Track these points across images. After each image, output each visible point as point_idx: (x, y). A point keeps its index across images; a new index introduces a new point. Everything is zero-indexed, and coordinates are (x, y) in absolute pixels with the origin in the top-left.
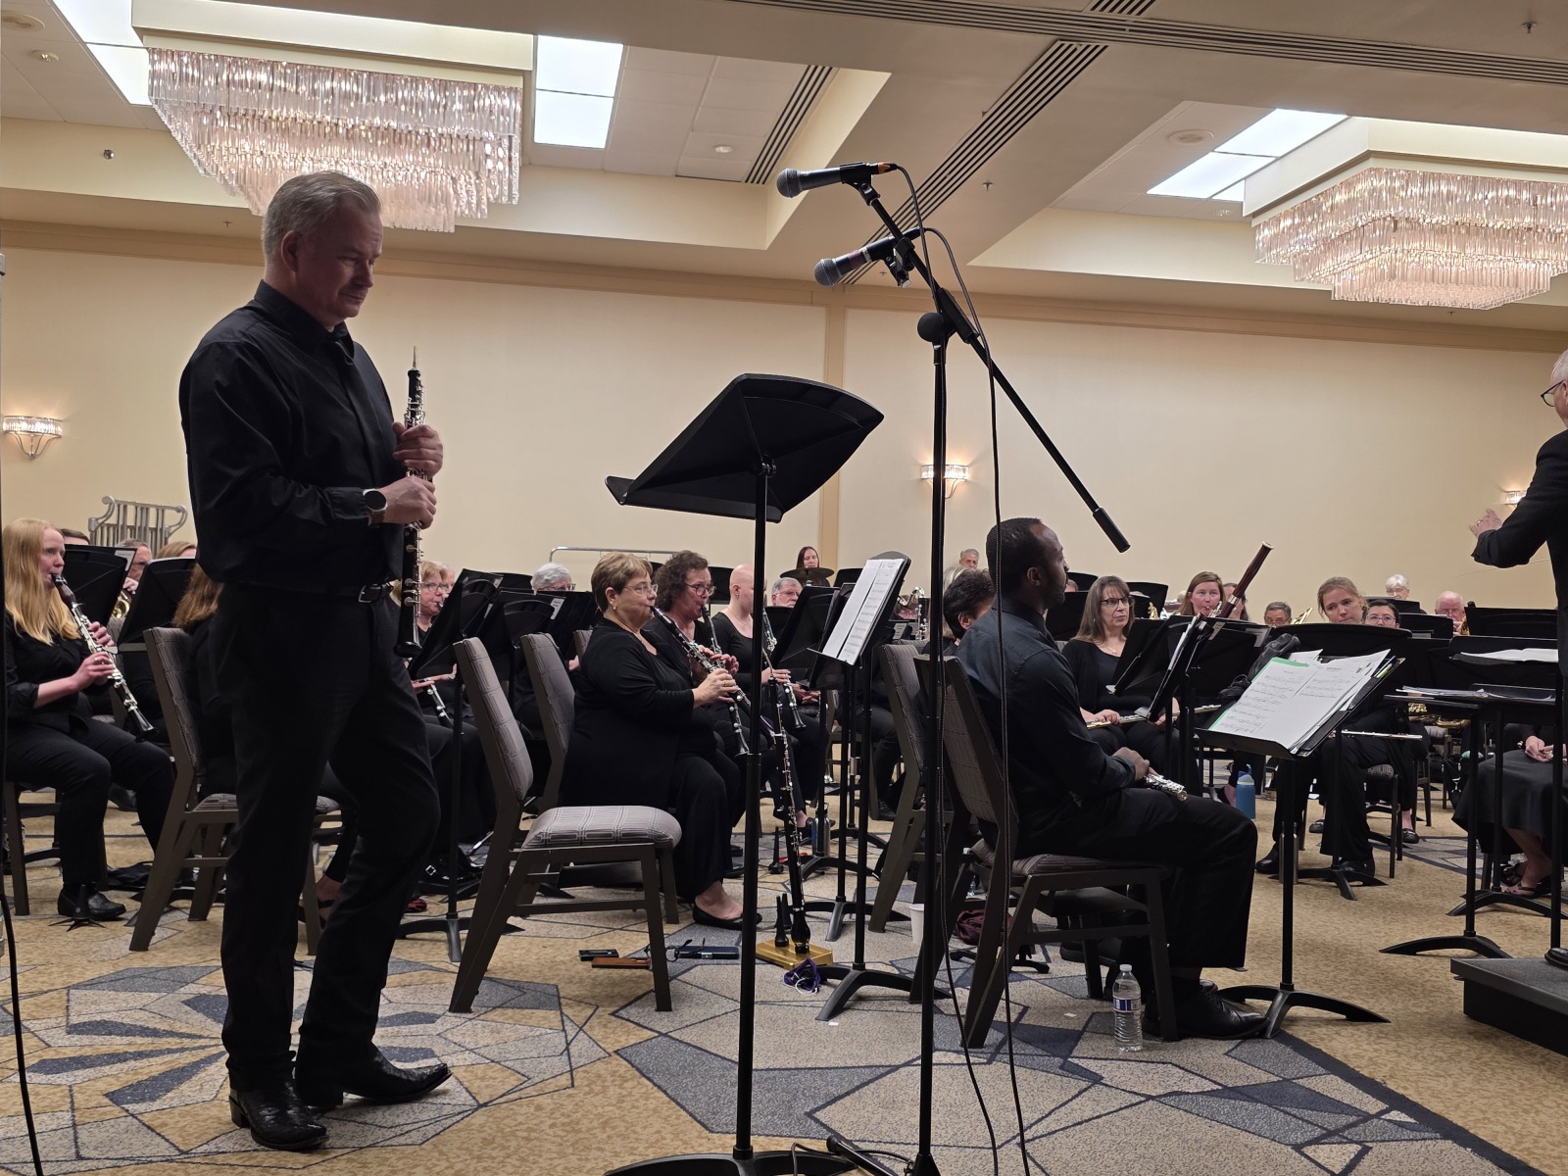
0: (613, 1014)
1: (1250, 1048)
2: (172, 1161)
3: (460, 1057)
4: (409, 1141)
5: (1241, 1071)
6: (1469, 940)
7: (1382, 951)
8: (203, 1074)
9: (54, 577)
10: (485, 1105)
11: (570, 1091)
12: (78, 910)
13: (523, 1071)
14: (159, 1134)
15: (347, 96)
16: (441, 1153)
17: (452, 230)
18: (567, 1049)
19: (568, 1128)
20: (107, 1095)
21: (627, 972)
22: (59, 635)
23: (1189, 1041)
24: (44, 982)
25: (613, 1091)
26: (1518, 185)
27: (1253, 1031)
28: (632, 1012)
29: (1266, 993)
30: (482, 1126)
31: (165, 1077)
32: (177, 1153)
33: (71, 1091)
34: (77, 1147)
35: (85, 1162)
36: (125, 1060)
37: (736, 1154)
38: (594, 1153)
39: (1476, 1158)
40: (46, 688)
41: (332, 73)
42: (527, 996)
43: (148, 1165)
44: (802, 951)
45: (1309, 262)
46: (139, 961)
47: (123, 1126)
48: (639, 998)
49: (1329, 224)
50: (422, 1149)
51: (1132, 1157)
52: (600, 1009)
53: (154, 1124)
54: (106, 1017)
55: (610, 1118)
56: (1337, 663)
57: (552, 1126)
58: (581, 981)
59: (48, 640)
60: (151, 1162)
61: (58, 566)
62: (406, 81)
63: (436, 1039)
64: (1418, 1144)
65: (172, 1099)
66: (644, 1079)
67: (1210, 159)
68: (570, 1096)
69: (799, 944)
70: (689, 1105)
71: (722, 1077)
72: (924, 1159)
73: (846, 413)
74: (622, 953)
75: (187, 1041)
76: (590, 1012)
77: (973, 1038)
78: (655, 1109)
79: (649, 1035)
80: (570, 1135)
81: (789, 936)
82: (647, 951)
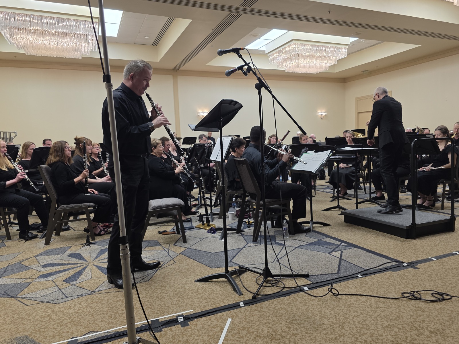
0: (174, 245)
1: (308, 234)
2: (91, 294)
4: (145, 281)
5: (310, 239)
6: (339, 207)
7: (322, 211)
8: (85, 273)
9: (5, 154)
11: (175, 264)
12: (26, 237)
14: (83, 288)
15: (51, 24)
16: (155, 282)
17: (81, 58)
18: (168, 254)
19: (180, 272)
20: (63, 281)
21: (171, 235)
22: (9, 168)
23: (297, 234)
24: (27, 256)
25: (185, 262)
26: (322, 46)
27: (308, 231)
28: (177, 244)
29: (308, 223)
30: (160, 275)
31: (76, 275)
32: (91, 292)
33: (53, 281)
34: (64, 295)
35: (69, 298)
36: (62, 272)
37: (225, 272)
38: (189, 277)
39: (362, 251)
40: (8, 183)
41: (47, 17)
42: (152, 243)
44: (209, 225)
45: (280, 64)
46: (48, 247)
47: (73, 288)
48: (177, 241)
49: (285, 55)
50: (150, 282)
51: (300, 260)
52: (170, 244)
53: (81, 286)
54: (50, 262)
55: (188, 269)
56: (319, 153)
57: (176, 272)
58: (162, 238)
59: (6, 170)
60: (86, 295)
61: (5, 151)
62: (67, 20)
64: (351, 249)
65: (81, 279)
66: (190, 259)
67: (258, 41)
68: (176, 265)
69: (208, 224)
70: (204, 263)
71: (207, 255)
72: (267, 267)
73: (237, 106)
74: (168, 231)
75: (75, 265)
76: (168, 245)
77: (255, 240)
78: (197, 265)
79: (185, 249)
80: (182, 274)
81: (205, 222)
82: (173, 230)
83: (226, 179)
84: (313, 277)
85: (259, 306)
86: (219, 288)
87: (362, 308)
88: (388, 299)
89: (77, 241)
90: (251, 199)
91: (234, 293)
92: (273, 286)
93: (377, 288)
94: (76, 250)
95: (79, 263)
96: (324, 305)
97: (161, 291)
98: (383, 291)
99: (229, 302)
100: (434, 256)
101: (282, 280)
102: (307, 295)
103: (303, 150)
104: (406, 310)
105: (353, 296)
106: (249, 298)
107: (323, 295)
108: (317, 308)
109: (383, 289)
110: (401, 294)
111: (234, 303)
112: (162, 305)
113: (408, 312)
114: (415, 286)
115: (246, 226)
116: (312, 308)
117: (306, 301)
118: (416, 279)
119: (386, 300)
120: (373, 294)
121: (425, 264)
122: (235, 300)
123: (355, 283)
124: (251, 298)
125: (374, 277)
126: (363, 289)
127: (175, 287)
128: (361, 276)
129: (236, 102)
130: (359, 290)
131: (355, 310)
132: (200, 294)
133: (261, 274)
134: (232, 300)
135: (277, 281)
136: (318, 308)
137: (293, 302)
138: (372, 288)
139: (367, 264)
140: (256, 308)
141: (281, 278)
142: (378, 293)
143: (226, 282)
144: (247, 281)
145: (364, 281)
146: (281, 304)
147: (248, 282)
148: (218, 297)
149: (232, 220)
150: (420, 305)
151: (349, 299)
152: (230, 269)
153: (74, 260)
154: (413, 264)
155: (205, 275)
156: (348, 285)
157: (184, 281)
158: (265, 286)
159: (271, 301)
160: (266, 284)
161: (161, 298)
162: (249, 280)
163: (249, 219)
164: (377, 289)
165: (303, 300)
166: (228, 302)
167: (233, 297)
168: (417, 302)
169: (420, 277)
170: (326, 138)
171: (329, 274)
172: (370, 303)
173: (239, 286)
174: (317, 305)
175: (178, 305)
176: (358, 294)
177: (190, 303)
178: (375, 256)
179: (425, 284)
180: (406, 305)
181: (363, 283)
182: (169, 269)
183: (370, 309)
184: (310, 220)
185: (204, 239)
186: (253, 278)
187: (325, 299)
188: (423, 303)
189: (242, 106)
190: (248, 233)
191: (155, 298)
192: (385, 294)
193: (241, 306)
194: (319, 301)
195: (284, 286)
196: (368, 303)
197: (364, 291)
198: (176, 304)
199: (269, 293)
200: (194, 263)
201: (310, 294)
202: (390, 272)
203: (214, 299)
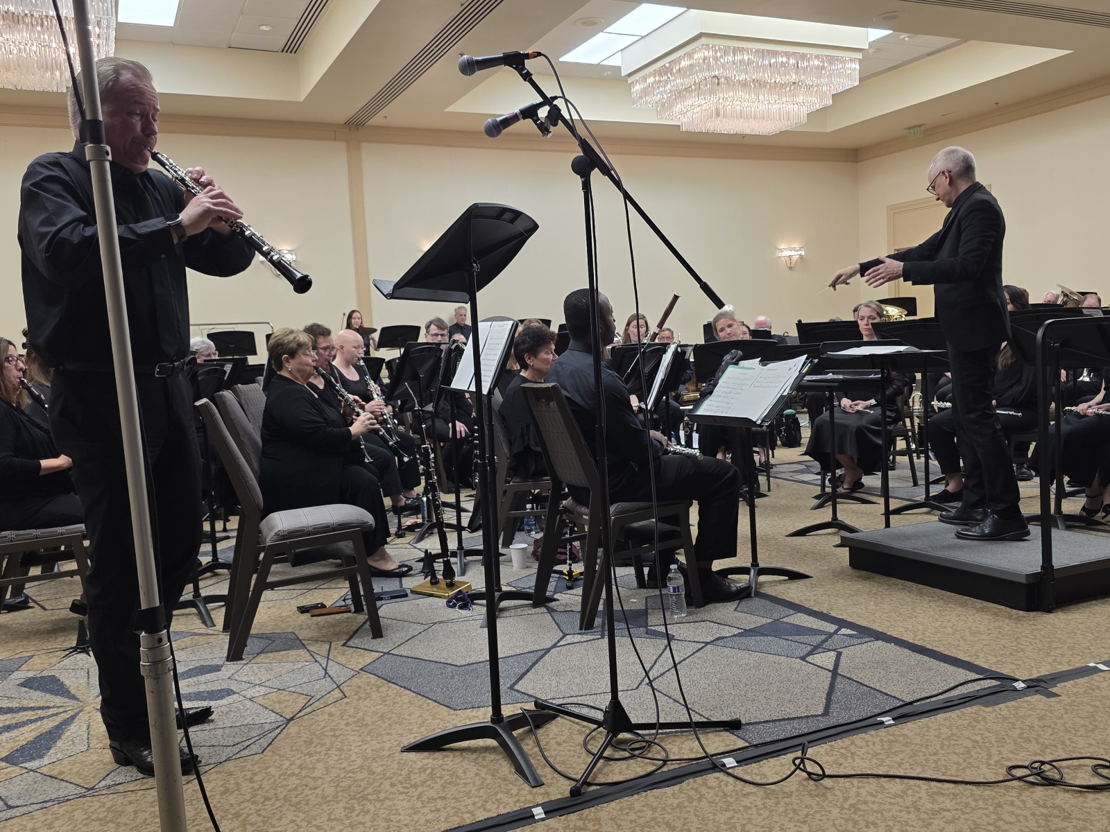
0: (344, 645)
1: (745, 604)
2: (85, 796)
3: (254, 690)
4: (253, 752)
5: (749, 619)
6: (835, 524)
7: (786, 536)
8: (69, 733)
10: (292, 719)
11: (345, 700)
13: (305, 693)
14: (62, 780)
16: (280, 756)
18: (326, 673)
19: (358, 724)
20: (3, 760)
21: (338, 617)
23: (710, 605)
25: (374, 695)
26: (787, 54)
27: (744, 594)
28: (355, 642)
29: (745, 571)
30: (298, 733)
31: (41, 740)
32: (84, 790)
35: (16, 809)
36: (1, 733)
37: (492, 721)
38: (386, 738)
39: (898, 648)
42: (277, 642)
43: (68, 802)
44: (451, 585)
45: (665, 106)
47: (30, 779)
48: (356, 632)
49: (679, 81)
50: (266, 756)
52: (333, 644)
53: (54, 773)
55: (383, 713)
56: (772, 365)
57: (347, 724)
58: (309, 627)
60: (68, 800)
63: (229, 681)
64: (865, 645)
65: (56, 754)
66: (390, 684)
67: (600, 38)
68: (347, 703)
69: (448, 581)
70: (431, 695)
71: (442, 674)
72: (615, 703)
73: (520, 226)
74: (328, 604)
75: (40, 712)
76: (327, 646)
77: (587, 624)
78: (410, 702)
79: (377, 655)
80: (363, 729)
81: (440, 577)
82: (344, 600)
83: (504, 446)
84: (751, 727)
85: (589, 818)
86: (475, 768)
87: (890, 814)
88: (968, 786)
89: (49, 641)
90: (575, 505)
91: (516, 780)
92: (633, 757)
93: (935, 754)
94: (46, 666)
95: (52, 705)
96: (781, 809)
97: (298, 781)
98: (955, 763)
99: (501, 806)
100: (1103, 660)
101: (662, 740)
102: (731, 780)
103: (727, 357)
104: (1018, 816)
105: (865, 780)
106: (561, 794)
107: (780, 779)
108: (760, 818)
109: (955, 756)
110: (1004, 771)
111: (515, 809)
112: (298, 822)
113: (1022, 820)
114: (1047, 747)
115: (563, 584)
116: (746, 816)
117: (729, 799)
118: (1050, 727)
119: (961, 787)
120: (923, 771)
121: (1076, 684)
122: (518, 801)
123: (874, 743)
124: (567, 794)
125: (930, 724)
126: (897, 759)
127: (340, 769)
128: (892, 722)
129: (517, 214)
130: (883, 761)
131: (871, 819)
132: (415, 786)
133: (599, 724)
134: (511, 801)
135: (647, 742)
136: (763, 817)
137: (690, 803)
138: (921, 754)
139: (912, 687)
140: (580, 823)
141: (657, 734)
142: (938, 770)
143: (493, 749)
144: (559, 744)
145: (901, 736)
146: (654, 810)
147: (561, 748)
148: (468, 794)
149: (523, 568)
150: (1058, 801)
151: (854, 790)
152: (507, 711)
153: (37, 698)
154: (1042, 684)
155: (434, 730)
156: (853, 748)
157: (368, 751)
158: (608, 759)
159: (626, 802)
160: (614, 751)
161: (298, 803)
162: (565, 742)
163: (570, 565)
164: (935, 758)
165: (720, 794)
166: (498, 807)
167: (514, 791)
168: (1051, 791)
169: (1061, 721)
170: (800, 325)
171: (798, 718)
172: (914, 799)
173: (533, 761)
174: (761, 809)
175: (347, 822)
176: (880, 773)
177: (384, 815)
178: (934, 663)
179: (1075, 739)
180: (1018, 803)
181: (896, 741)
182: (327, 717)
183: (912, 816)
184: (749, 565)
185: (436, 626)
186: (574, 737)
187: (786, 790)
188: (1068, 795)
189: (536, 227)
190: (566, 605)
191: (278, 804)
192: (958, 770)
193: (536, 818)
194: (767, 796)
195: (667, 756)
196: (909, 800)
197: (900, 764)
198: (343, 817)
199: (621, 778)
200: (401, 696)
201: (741, 776)
202: (975, 708)
203: (457, 799)
